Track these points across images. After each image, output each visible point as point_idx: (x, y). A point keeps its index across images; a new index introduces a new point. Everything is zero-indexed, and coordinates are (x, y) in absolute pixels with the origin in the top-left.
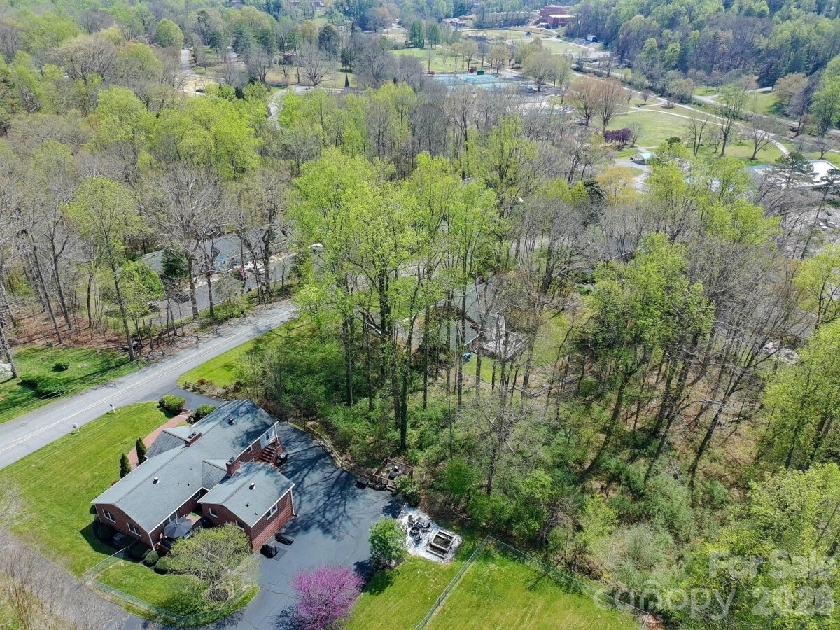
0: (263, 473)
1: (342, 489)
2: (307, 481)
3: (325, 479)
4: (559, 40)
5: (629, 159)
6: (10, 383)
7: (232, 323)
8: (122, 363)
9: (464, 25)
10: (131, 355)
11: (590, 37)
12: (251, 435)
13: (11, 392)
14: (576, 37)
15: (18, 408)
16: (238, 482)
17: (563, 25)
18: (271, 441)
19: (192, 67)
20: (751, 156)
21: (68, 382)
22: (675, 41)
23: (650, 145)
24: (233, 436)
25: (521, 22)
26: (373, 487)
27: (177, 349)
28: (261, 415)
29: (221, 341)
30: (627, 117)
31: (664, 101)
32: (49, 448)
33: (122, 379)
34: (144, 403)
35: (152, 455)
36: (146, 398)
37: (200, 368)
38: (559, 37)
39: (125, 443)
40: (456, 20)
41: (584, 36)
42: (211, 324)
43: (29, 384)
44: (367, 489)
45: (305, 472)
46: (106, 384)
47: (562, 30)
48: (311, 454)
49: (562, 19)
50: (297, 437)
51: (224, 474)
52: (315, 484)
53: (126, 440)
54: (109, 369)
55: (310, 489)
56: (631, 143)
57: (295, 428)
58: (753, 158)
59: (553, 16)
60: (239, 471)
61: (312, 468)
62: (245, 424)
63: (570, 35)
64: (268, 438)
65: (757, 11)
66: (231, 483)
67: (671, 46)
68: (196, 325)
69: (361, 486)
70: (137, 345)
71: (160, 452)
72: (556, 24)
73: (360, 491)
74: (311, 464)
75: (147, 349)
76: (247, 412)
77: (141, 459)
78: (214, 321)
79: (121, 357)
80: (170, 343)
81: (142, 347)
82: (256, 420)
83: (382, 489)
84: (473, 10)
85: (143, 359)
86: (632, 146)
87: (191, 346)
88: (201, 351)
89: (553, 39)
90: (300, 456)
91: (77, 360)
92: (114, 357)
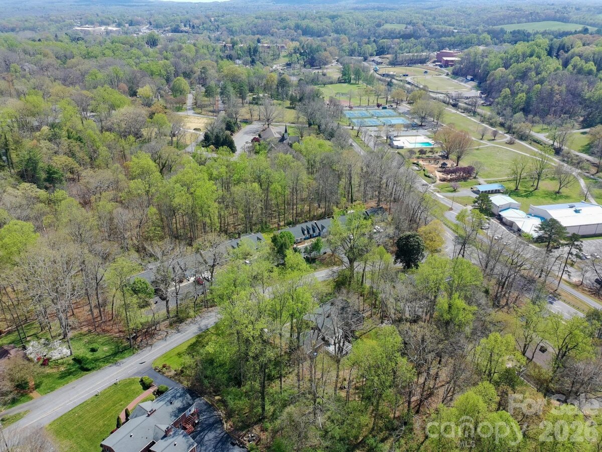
0: (182, 436)
1: (223, 444)
2: (206, 438)
3: (216, 437)
4: (447, 77)
5: (469, 189)
6: (69, 358)
7: (187, 322)
8: (125, 349)
9: (382, 63)
10: (130, 343)
11: (469, 77)
12: (181, 410)
13: (68, 364)
14: (459, 76)
15: (71, 376)
16: (169, 440)
17: (452, 65)
18: (192, 412)
19: (193, 109)
20: (557, 190)
21: (96, 360)
22: (523, 91)
23: (488, 177)
24: (171, 410)
25: (423, 61)
26: (239, 446)
27: (155, 340)
28: (187, 398)
29: (178, 336)
30: (478, 152)
31: (508, 137)
32: (85, 404)
33: (124, 360)
34: (133, 378)
35: (132, 418)
36: (135, 374)
37: (166, 356)
38: (448, 75)
39: (121, 405)
40: (377, 58)
41: (465, 75)
42: (175, 322)
43: (77, 361)
44: (236, 446)
45: (206, 432)
46: (116, 363)
47: (450, 70)
48: (211, 420)
49: (452, 61)
50: (206, 409)
51: (164, 434)
52: (210, 440)
53: (122, 403)
54: (119, 352)
55: (207, 443)
56: (474, 175)
57: (207, 402)
58: (558, 192)
59: (445, 59)
60: (171, 433)
61: (210, 430)
62: (178, 404)
63: (456, 74)
64: (190, 411)
65: (586, 69)
66: (166, 440)
67: (520, 95)
68: (167, 322)
69: (233, 444)
70: (134, 337)
71: (136, 417)
72: (446, 64)
73: (231, 447)
74: (210, 427)
75: (139, 339)
76: (180, 397)
77: (127, 420)
78: (178, 320)
79: (126, 344)
80: (152, 335)
81: (137, 337)
82: (184, 402)
83: (243, 447)
84: (390, 51)
85: (137, 346)
86: (475, 178)
87: (162, 339)
88: (168, 343)
89: (444, 76)
90: (205, 421)
91: (103, 344)
92: (122, 344)
